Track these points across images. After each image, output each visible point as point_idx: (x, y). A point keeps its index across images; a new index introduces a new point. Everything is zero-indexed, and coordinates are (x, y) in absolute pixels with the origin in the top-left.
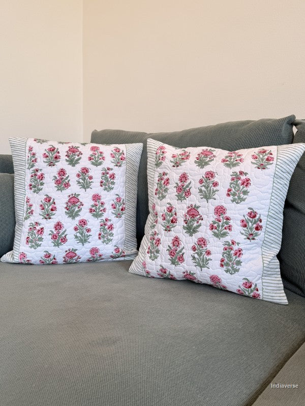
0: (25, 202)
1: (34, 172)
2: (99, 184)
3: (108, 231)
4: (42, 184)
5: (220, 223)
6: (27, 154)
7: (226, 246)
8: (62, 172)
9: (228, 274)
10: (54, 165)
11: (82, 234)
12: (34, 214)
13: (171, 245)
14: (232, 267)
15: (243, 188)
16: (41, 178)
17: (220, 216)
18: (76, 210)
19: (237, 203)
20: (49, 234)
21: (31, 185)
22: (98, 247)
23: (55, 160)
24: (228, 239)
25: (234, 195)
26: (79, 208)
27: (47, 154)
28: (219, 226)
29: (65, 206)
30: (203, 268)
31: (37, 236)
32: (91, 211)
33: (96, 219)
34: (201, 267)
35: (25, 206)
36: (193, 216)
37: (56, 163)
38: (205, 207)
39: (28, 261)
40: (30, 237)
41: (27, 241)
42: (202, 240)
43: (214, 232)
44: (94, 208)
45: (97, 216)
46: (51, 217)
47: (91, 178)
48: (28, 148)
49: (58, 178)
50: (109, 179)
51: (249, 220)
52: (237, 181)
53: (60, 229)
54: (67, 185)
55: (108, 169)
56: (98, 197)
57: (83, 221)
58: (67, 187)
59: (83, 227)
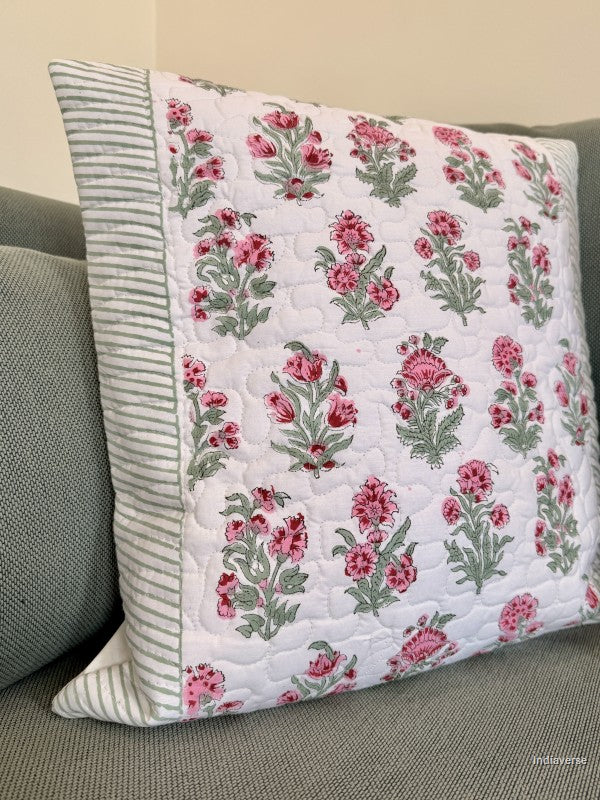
0: (180, 387)
1: (216, 228)
2: (506, 292)
3: (562, 510)
4: (264, 288)
8: (351, 230)
10: (308, 195)
11: (474, 537)
12: (243, 445)
16: (254, 258)
18: (439, 417)
20: (336, 550)
21: (200, 296)
22: (535, 592)
23: (309, 168)
26: (450, 405)
27: (267, 138)
29: (395, 398)
31: (273, 563)
32: (497, 417)
33: (520, 456)
35: (185, 405)
37: (318, 187)
39: (228, 705)
40: (239, 574)
41: (225, 601)
44: (505, 406)
46: (337, 457)
47: (473, 261)
48: (162, 111)
49: (341, 259)
50: (534, 272)
53: (382, 519)
54: (384, 294)
55: (524, 225)
56: (512, 351)
57: (475, 472)
58: (387, 305)
59: (478, 499)
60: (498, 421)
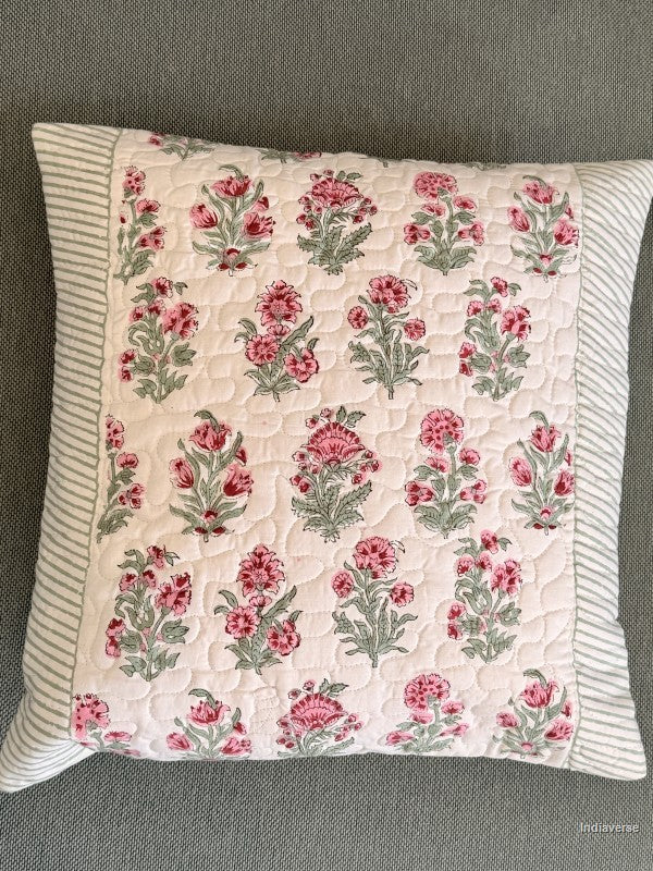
0: (103, 445)
1: (149, 296)
2: (456, 361)
3: (495, 596)
4: (185, 356)
6: (115, 213)
8: (281, 301)
10: (242, 266)
11: (367, 610)
12: (145, 505)
16: (179, 327)
18: (343, 492)
20: (217, 610)
21: (128, 358)
22: (444, 673)
23: (247, 238)
26: (357, 480)
27: (211, 209)
29: (295, 471)
31: (158, 615)
32: (415, 495)
33: (440, 536)
35: (104, 465)
37: (254, 258)
39: (115, 734)
40: (127, 621)
41: (113, 642)
44: (428, 484)
45: (445, 520)
46: (226, 524)
47: (416, 329)
48: (119, 180)
49: (262, 331)
50: (503, 338)
53: (267, 585)
54: (302, 367)
55: (496, 285)
56: (450, 426)
57: (374, 549)
58: (304, 378)
59: (375, 576)
60: (415, 500)
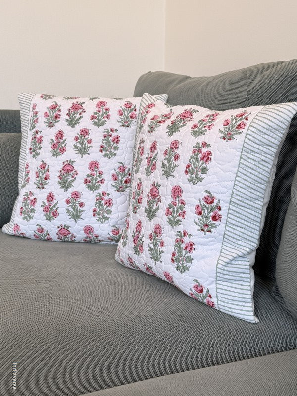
0: (25, 169)
1: (35, 134)
2: (99, 149)
3: (105, 207)
4: (40, 148)
5: (175, 208)
6: (30, 113)
7: (179, 237)
8: (60, 134)
9: (178, 272)
10: (53, 126)
11: (74, 209)
12: (29, 182)
13: (135, 231)
14: (182, 264)
15: (203, 164)
16: (39, 141)
17: (176, 198)
18: (69, 180)
19: (194, 183)
20: (42, 206)
21: (31, 149)
22: (92, 226)
23: (55, 119)
24: (181, 228)
25: (192, 173)
26: (73, 177)
27: (48, 113)
28: (174, 211)
29: (59, 174)
30: (157, 262)
31: (30, 206)
32: (86, 181)
33: (92, 191)
34: (156, 260)
35: (24, 173)
36: (154, 196)
37: (55, 124)
38: (164, 186)
39: (22, 234)
40: (24, 208)
41: (21, 212)
42: (158, 227)
43: (170, 219)
44: (89, 179)
45: (92, 188)
46: (44, 186)
47: (90, 141)
48: (32, 106)
49: (55, 141)
50: (112, 143)
51: (205, 206)
52: (198, 155)
53: (52, 201)
54: (63, 150)
55: (111, 130)
56: (96, 165)
57: (76, 194)
58: (63, 153)
59: (76, 200)
